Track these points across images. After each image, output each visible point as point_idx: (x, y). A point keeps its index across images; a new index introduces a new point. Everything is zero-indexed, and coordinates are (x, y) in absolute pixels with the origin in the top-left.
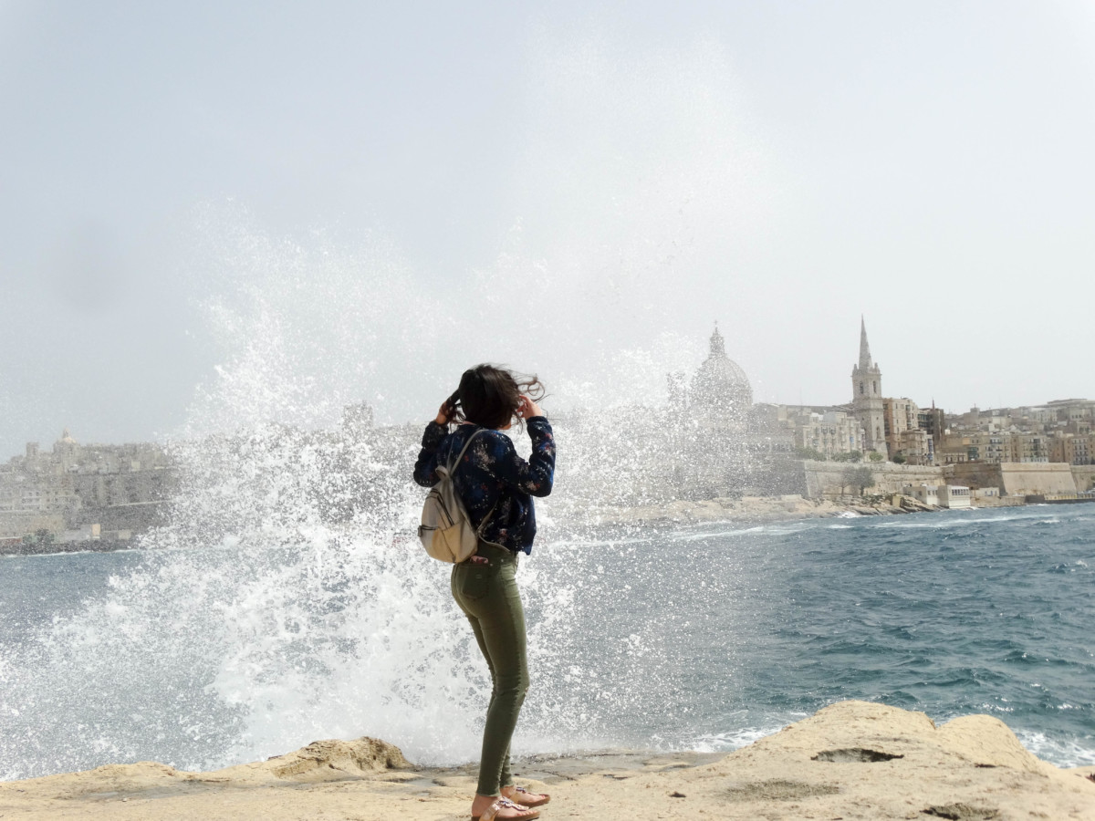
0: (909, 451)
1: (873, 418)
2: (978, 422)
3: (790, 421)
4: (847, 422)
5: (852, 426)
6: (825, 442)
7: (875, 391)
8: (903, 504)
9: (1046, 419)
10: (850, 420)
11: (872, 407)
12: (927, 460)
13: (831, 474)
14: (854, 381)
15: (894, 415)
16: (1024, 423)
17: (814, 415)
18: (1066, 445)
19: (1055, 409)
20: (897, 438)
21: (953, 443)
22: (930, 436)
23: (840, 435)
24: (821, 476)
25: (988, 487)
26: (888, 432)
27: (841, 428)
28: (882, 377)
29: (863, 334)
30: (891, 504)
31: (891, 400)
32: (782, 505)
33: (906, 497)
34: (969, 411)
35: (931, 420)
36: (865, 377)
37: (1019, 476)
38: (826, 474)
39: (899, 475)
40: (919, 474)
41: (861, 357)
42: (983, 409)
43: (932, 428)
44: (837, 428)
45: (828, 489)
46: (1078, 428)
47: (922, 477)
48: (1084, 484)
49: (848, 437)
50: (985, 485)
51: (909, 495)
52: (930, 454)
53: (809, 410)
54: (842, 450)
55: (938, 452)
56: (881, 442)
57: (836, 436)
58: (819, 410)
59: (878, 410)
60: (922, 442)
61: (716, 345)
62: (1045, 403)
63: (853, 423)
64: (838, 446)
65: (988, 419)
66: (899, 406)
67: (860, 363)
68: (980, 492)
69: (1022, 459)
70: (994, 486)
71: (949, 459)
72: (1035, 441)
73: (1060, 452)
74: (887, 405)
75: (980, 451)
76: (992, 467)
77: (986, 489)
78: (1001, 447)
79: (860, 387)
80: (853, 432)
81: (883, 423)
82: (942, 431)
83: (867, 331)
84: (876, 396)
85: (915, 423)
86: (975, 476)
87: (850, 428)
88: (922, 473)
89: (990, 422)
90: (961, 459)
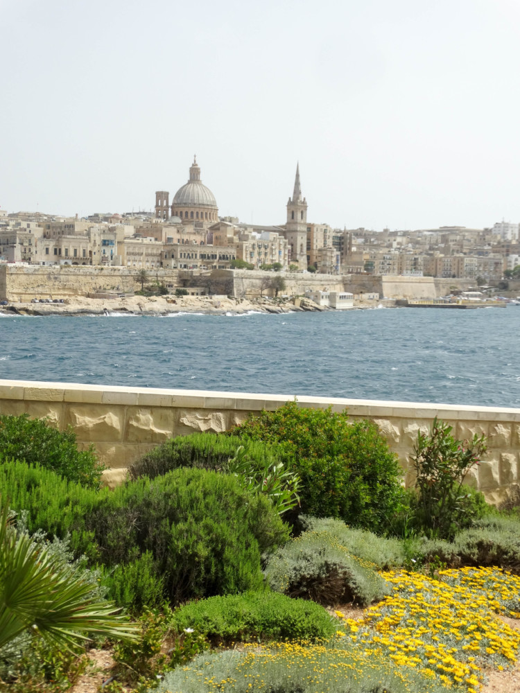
0: (322, 263)
1: (299, 238)
2: (387, 239)
3: (235, 237)
4: (278, 240)
5: (281, 243)
6: (259, 254)
7: (302, 218)
8: (303, 304)
9: (433, 241)
10: (280, 239)
11: (299, 229)
12: (334, 270)
13: (254, 281)
14: (288, 209)
15: (315, 237)
16: (418, 243)
17: (254, 234)
18: (439, 262)
19: (441, 234)
20: (315, 252)
21: (356, 258)
22: (339, 253)
23: (272, 249)
24: (246, 282)
25: (372, 292)
26: (309, 248)
27: (272, 245)
28: (308, 208)
29: (298, 176)
30: (294, 304)
31: (313, 225)
32: (211, 303)
33: (306, 300)
34: (382, 231)
35: (343, 240)
36: (296, 206)
37: (396, 285)
38: (251, 280)
39: (308, 282)
40: (324, 281)
41: (295, 193)
42: (392, 230)
43: (342, 246)
44: (270, 244)
45: (251, 291)
46: (451, 250)
47: (326, 283)
48: (444, 291)
49: (277, 251)
50: (370, 291)
51: (309, 298)
52: (337, 266)
53: (251, 230)
54: (272, 260)
55: (343, 264)
56: (302, 255)
57: (268, 250)
58: (258, 229)
59: (303, 232)
60: (332, 257)
61: (194, 173)
62: (437, 227)
63: (283, 241)
64: (269, 257)
65: (393, 238)
66: (319, 230)
67: (294, 197)
68: (365, 296)
69: (405, 272)
70: (376, 292)
71: (351, 270)
72: (416, 259)
73: (434, 267)
74: (310, 228)
75: (375, 264)
76: (376, 279)
77: (370, 294)
78: (391, 262)
79: (292, 215)
80: (282, 247)
81: (306, 241)
82: (350, 249)
83: (300, 173)
84: (302, 222)
85: (330, 242)
86: (364, 284)
87: (280, 245)
88: (327, 280)
89: (395, 240)
90: (359, 270)
